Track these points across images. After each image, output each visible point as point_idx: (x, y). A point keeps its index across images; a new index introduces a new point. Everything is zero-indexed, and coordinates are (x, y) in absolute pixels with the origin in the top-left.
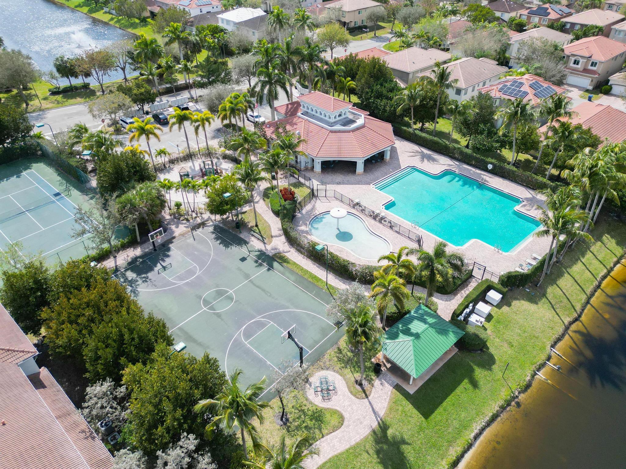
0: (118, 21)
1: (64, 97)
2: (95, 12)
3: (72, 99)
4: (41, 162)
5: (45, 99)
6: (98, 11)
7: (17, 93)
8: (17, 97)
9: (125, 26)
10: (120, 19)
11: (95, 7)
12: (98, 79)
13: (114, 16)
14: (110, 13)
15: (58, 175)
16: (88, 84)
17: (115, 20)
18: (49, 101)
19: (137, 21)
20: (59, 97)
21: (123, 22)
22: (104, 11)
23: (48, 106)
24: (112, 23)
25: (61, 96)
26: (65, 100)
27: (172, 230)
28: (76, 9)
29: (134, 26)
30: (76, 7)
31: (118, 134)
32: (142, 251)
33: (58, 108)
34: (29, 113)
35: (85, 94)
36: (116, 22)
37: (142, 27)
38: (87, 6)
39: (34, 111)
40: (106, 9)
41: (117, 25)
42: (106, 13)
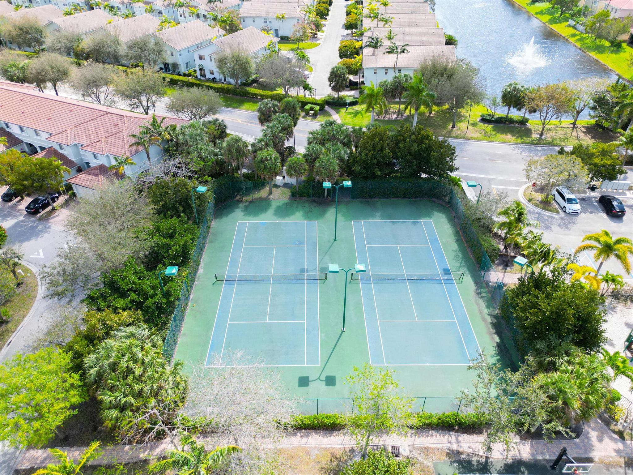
0: (582, 39)
1: (495, 129)
2: (556, 23)
3: (501, 134)
4: (443, 213)
5: (474, 125)
6: (560, 22)
7: (448, 109)
8: (446, 113)
9: (588, 48)
10: (585, 38)
11: (559, 17)
12: (544, 120)
13: (577, 33)
14: (574, 27)
15: (457, 241)
16: (527, 120)
17: (578, 37)
18: (476, 129)
19: (607, 44)
20: (489, 127)
21: (587, 41)
22: (567, 23)
23: (473, 135)
24: (572, 40)
25: (491, 126)
26: (494, 133)
27: (589, 439)
28: (536, 16)
29: (600, 49)
30: (537, 13)
31: (544, 208)
32: (532, 454)
33: (483, 140)
34: (452, 137)
35: (518, 132)
36: (578, 40)
37: (612, 52)
38: (550, 14)
39: (457, 137)
40: (571, 22)
41: (578, 45)
42: (569, 26)
